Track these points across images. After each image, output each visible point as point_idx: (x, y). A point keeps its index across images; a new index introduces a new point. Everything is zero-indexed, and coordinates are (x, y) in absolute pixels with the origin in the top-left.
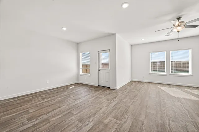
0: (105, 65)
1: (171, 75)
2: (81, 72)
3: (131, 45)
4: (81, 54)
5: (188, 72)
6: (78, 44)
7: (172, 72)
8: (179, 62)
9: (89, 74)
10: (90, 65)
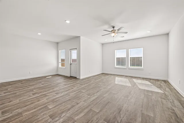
0: (74, 61)
1: (130, 69)
2: (60, 66)
3: (103, 44)
4: (60, 51)
5: (141, 66)
6: (58, 43)
7: (131, 66)
8: (134, 58)
9: (65, 67)
10: (65, 60)
